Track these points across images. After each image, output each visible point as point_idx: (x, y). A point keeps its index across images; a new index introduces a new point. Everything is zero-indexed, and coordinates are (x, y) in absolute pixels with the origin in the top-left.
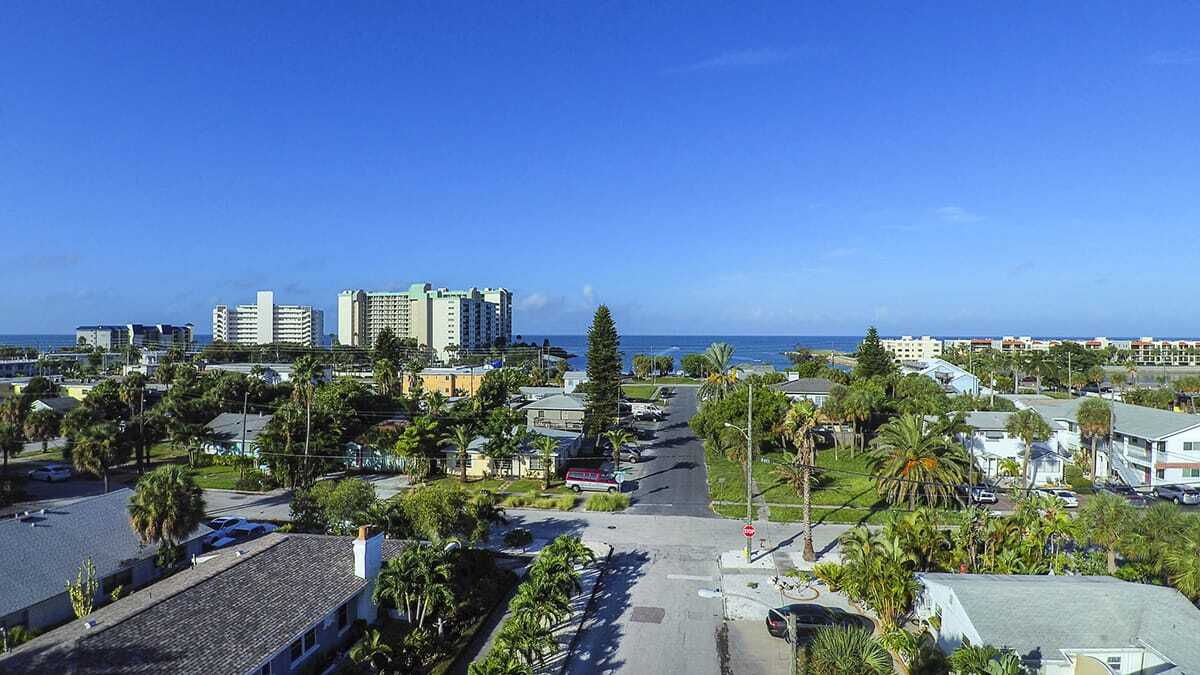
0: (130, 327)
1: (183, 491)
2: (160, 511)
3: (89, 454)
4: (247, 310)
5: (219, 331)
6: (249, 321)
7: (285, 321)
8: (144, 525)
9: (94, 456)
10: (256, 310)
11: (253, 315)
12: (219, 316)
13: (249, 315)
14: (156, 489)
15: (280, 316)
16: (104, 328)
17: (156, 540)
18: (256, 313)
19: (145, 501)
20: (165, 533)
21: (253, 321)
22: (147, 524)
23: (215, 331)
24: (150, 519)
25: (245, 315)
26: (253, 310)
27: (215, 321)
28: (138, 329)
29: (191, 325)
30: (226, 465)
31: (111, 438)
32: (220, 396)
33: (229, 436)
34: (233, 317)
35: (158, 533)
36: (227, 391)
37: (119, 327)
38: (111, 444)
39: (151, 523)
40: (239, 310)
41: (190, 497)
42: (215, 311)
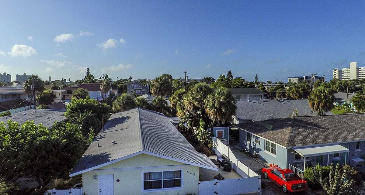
0: (304, 77)
1: (327, 95)
2: (319, 101)
3: (295, 92)
4: (346, 70)
5: (335, 76)
6: (346, 74)
7: (362, 74)
8: (313, 104)
9: (297, 93)
10: (349, 70)
11: (348, 72)
12: (335, 72)
13: (347, 72)
14: (318, 93)
15: (359, 71)
16: (296, 77)
17: (317, 110)
18: (349, 71)
19: (314, 96)
20: (320, 108)
21: (348, 74)
22: (315, 104)
23: (333, 76)
24: (316, 102)
25: (345, 72)
26: (348, 70)
27: (333, 74)
28: (307, 77)
29: (324, 76)
30: (339, 109)
31: (302, 88)
32: (337, 88)
33: (341, 99)
34: (340, 72)
35: (318, 108)
36: (340, 86)
37: (301, 77)
38: (302, 90)
39: (316, 104)
40: (343, 70)
41: (330, 97)
42: (333, 71)
